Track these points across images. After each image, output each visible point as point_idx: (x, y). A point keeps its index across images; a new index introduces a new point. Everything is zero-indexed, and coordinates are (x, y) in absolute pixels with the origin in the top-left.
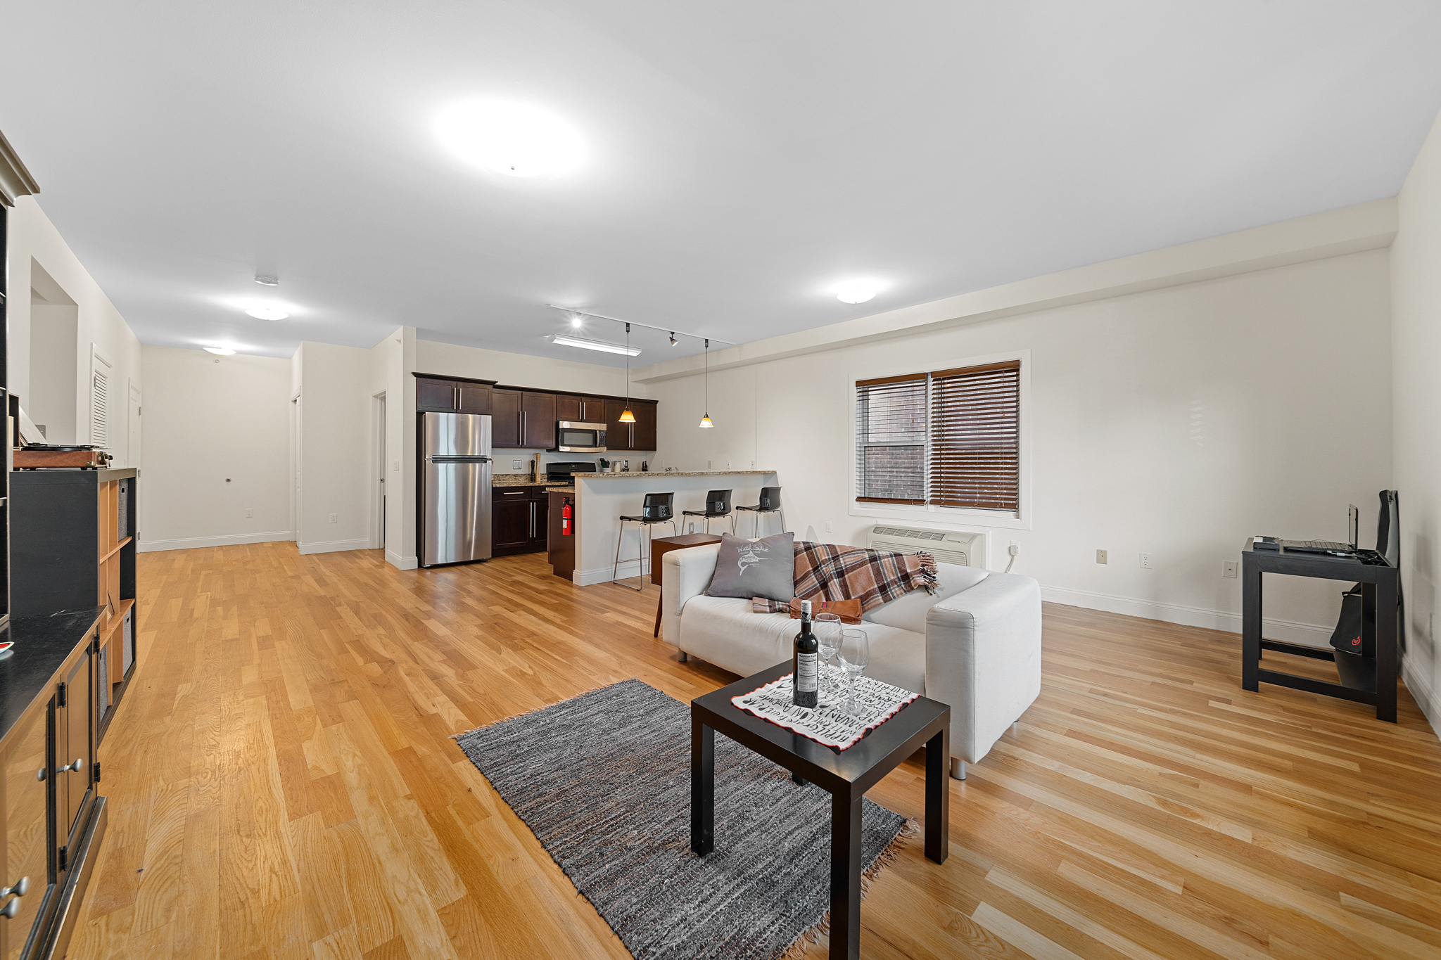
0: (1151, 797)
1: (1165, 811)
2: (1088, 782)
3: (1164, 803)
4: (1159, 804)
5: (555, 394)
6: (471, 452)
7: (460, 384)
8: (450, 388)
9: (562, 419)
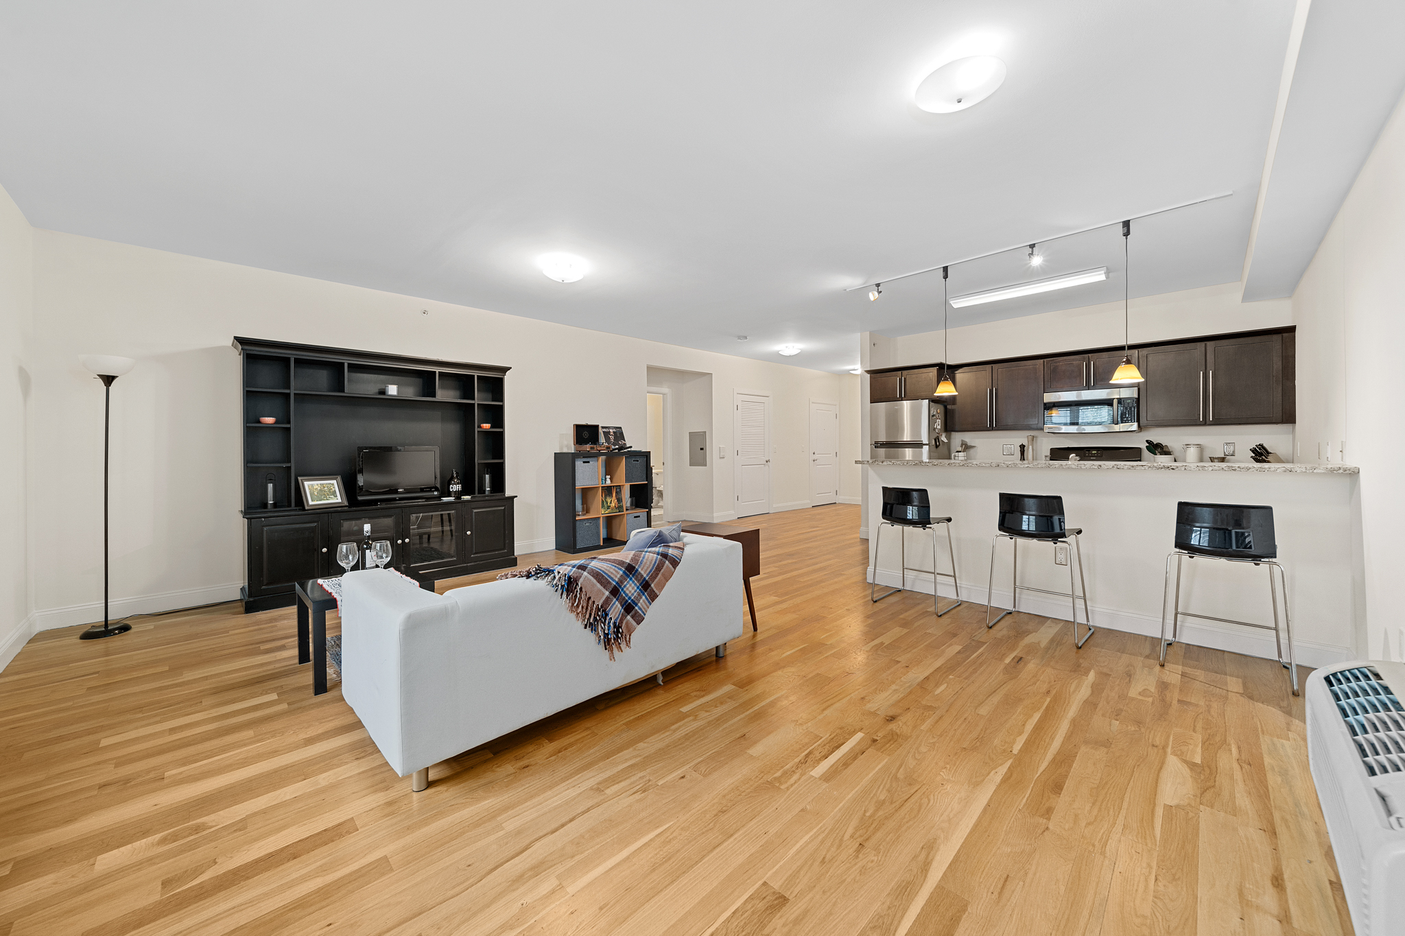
0: (214, 824)
1: (194, 822)
2: (282, 790)
3: (197, 829)
4: (203, 824)
5: (1041, 359)
6: (907, 437)
7: (905, 372)
8: (896, 378)
9: (1051, 390)
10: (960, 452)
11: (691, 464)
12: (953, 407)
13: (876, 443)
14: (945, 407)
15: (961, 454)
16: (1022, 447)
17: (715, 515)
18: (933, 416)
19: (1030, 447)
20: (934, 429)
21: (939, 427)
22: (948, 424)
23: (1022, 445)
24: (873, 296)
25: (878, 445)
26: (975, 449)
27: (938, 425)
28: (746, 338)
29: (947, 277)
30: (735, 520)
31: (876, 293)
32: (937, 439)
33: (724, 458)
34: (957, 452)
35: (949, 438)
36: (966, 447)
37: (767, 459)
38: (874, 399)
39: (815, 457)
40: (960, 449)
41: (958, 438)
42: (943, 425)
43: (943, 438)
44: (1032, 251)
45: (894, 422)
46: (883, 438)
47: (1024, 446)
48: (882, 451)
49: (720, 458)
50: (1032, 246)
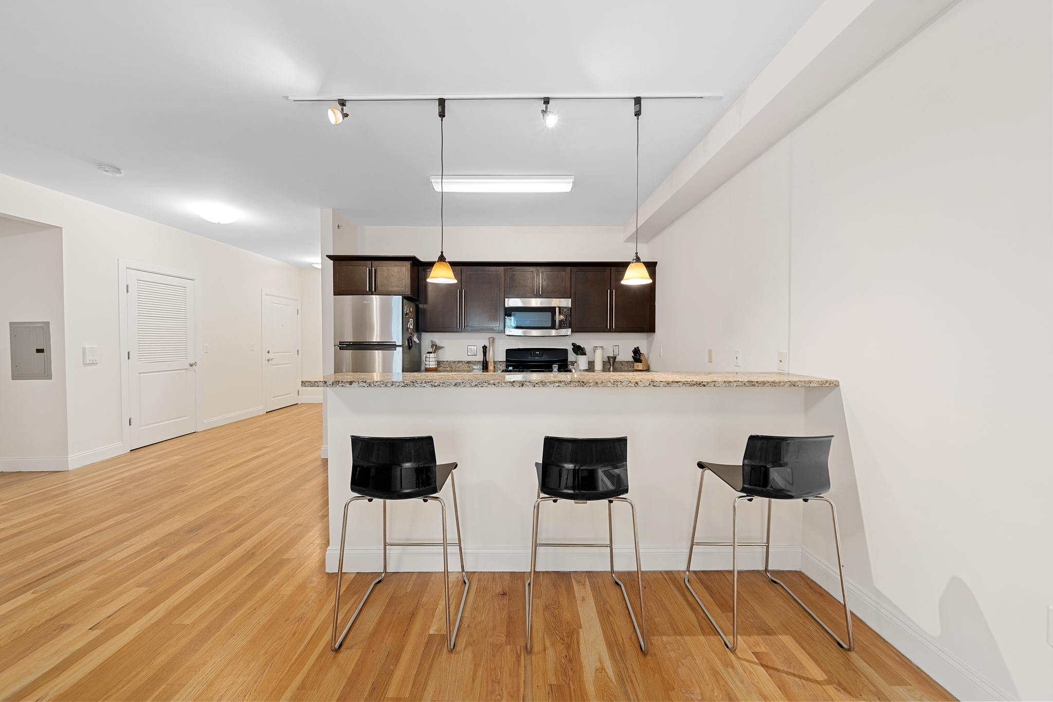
5: (502, 266)
6: (376, 338)
7: (375, 263)
8: (366, 268)
9: (510, 296)
10: (431, 353)
11: (15, 377)
12: (425, 306)
13: (341, 343)
14: (417, 307)
15: (432, 355)
16: (485, 348)
17: (71, 457)
18: (406, 314)
19: (491, 348)
20: (408, 329)
21: (411, 327)
22: (420, 324)
23: (485, 346)
24: (334, 116)
25: (343, 346)
26: (443, 349)
27: (411, 325)
28: (118, 170)
29: (444, 116)
30: (126, 455)
31: (340, 115)
32: (410, 340)
33: (94, 364)
34: (428, 353)
35: (420, 339)
36: (436, 348)
37: (192, 362)
38: (337, 292)
39: (270, 356)
40: (431, 350)
41: (428, 338)
42: (415, 324)
43: (415, 339)
44: (546, 108)
45: (362, 319)
46: (349, 338)
47: (486, 347)
48: (348, 353)
49: (85, 364)
50: (547, 101)
